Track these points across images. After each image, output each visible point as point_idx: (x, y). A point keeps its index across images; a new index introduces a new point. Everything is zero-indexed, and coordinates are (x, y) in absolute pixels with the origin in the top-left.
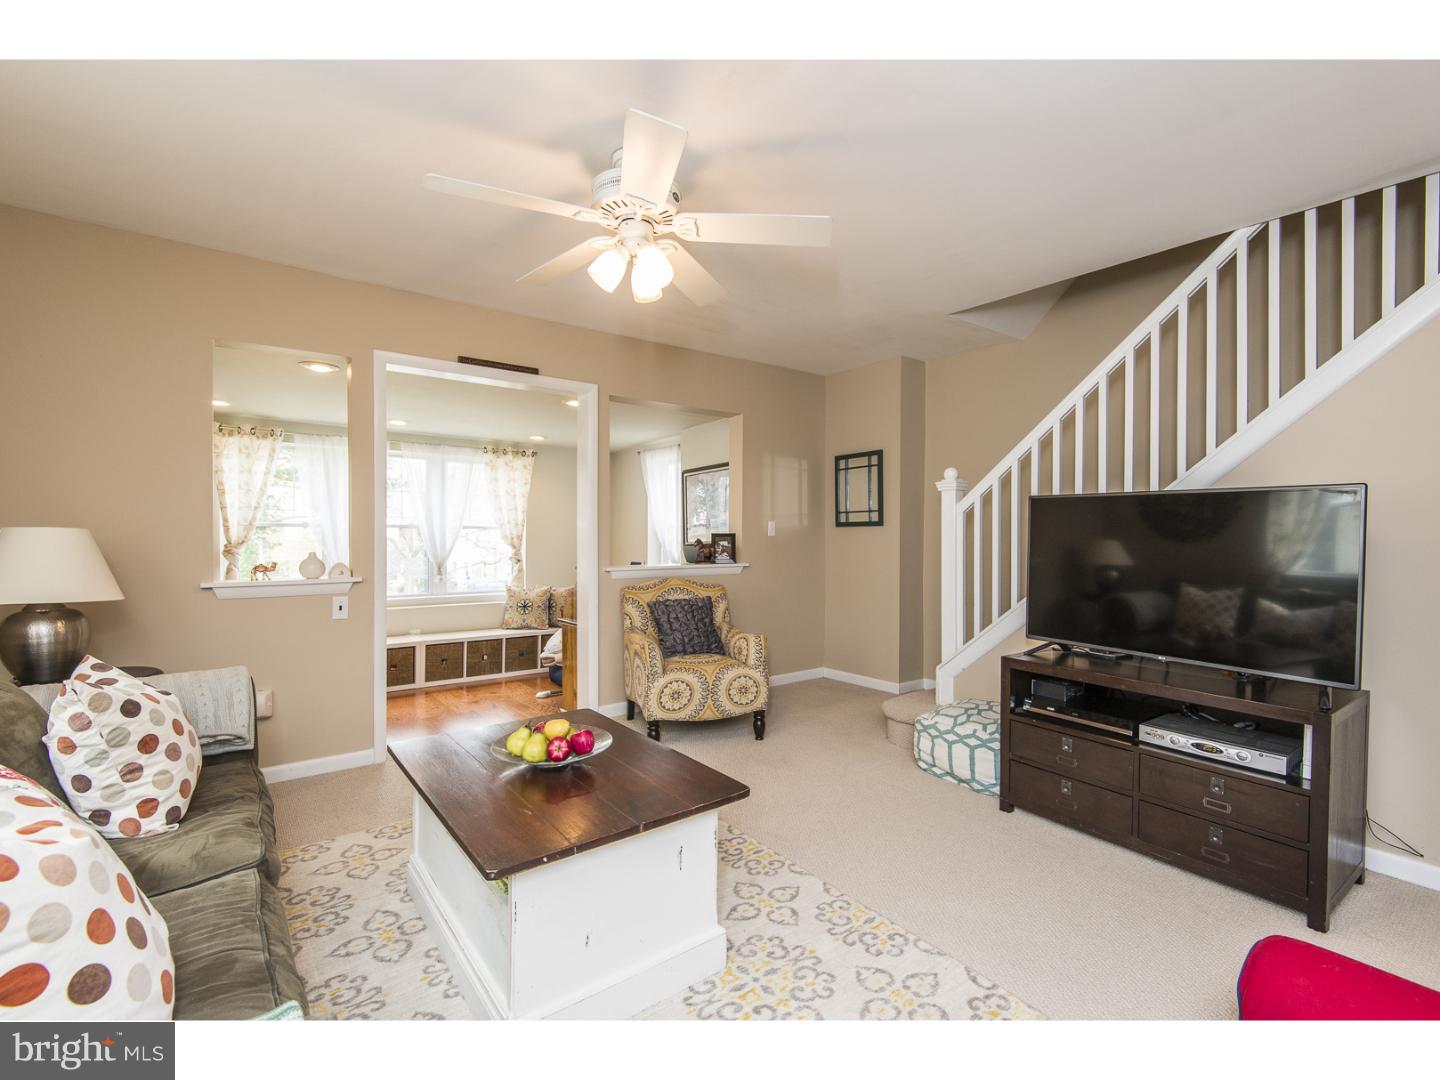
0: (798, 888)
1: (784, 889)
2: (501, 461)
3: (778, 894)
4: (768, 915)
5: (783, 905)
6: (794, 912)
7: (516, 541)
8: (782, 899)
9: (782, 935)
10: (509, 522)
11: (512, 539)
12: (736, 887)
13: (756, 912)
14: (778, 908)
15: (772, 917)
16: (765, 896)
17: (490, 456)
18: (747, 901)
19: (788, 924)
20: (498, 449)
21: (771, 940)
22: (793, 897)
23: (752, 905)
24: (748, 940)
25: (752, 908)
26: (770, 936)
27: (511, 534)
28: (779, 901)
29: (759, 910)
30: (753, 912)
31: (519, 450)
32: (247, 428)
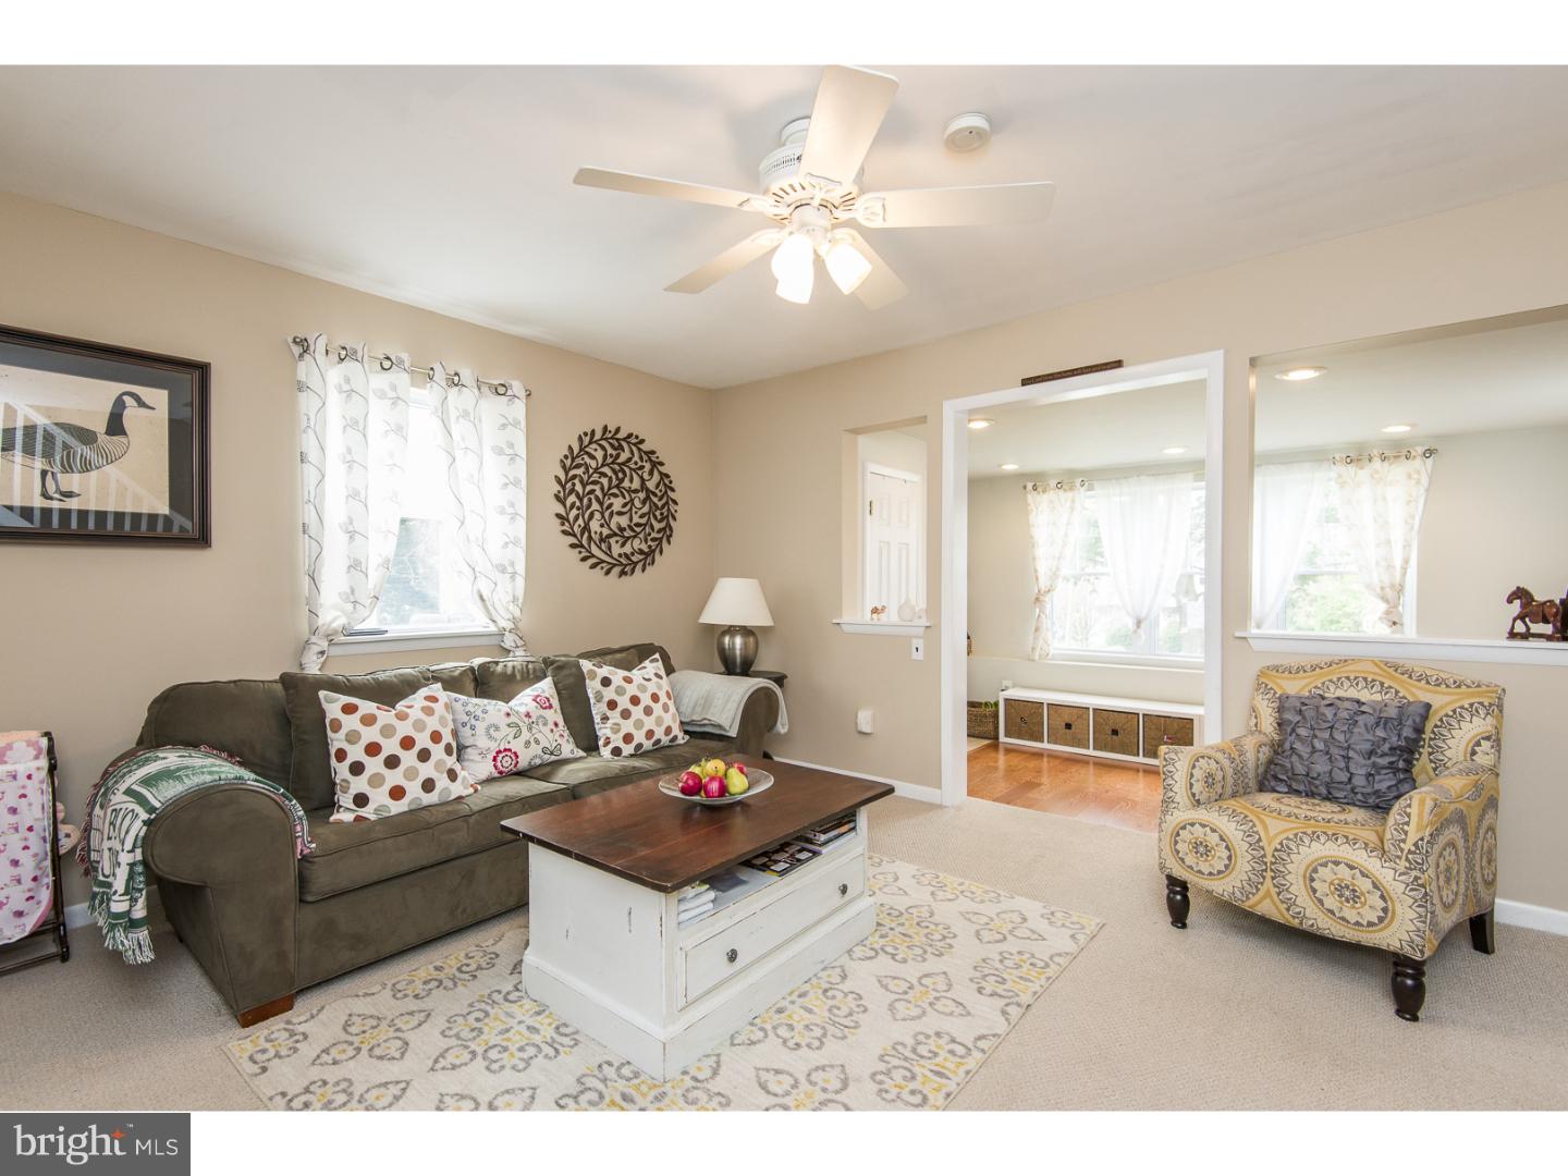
2: (1363, 474)
7: (1390, 594)
10: (1377, 563)
11: (1382, 588)
17: (1342, 469)
18: (804, 1081)
20: (1356, 456)
27: (1381, 581)
31: (1397, 451)
32: (1053, 483)
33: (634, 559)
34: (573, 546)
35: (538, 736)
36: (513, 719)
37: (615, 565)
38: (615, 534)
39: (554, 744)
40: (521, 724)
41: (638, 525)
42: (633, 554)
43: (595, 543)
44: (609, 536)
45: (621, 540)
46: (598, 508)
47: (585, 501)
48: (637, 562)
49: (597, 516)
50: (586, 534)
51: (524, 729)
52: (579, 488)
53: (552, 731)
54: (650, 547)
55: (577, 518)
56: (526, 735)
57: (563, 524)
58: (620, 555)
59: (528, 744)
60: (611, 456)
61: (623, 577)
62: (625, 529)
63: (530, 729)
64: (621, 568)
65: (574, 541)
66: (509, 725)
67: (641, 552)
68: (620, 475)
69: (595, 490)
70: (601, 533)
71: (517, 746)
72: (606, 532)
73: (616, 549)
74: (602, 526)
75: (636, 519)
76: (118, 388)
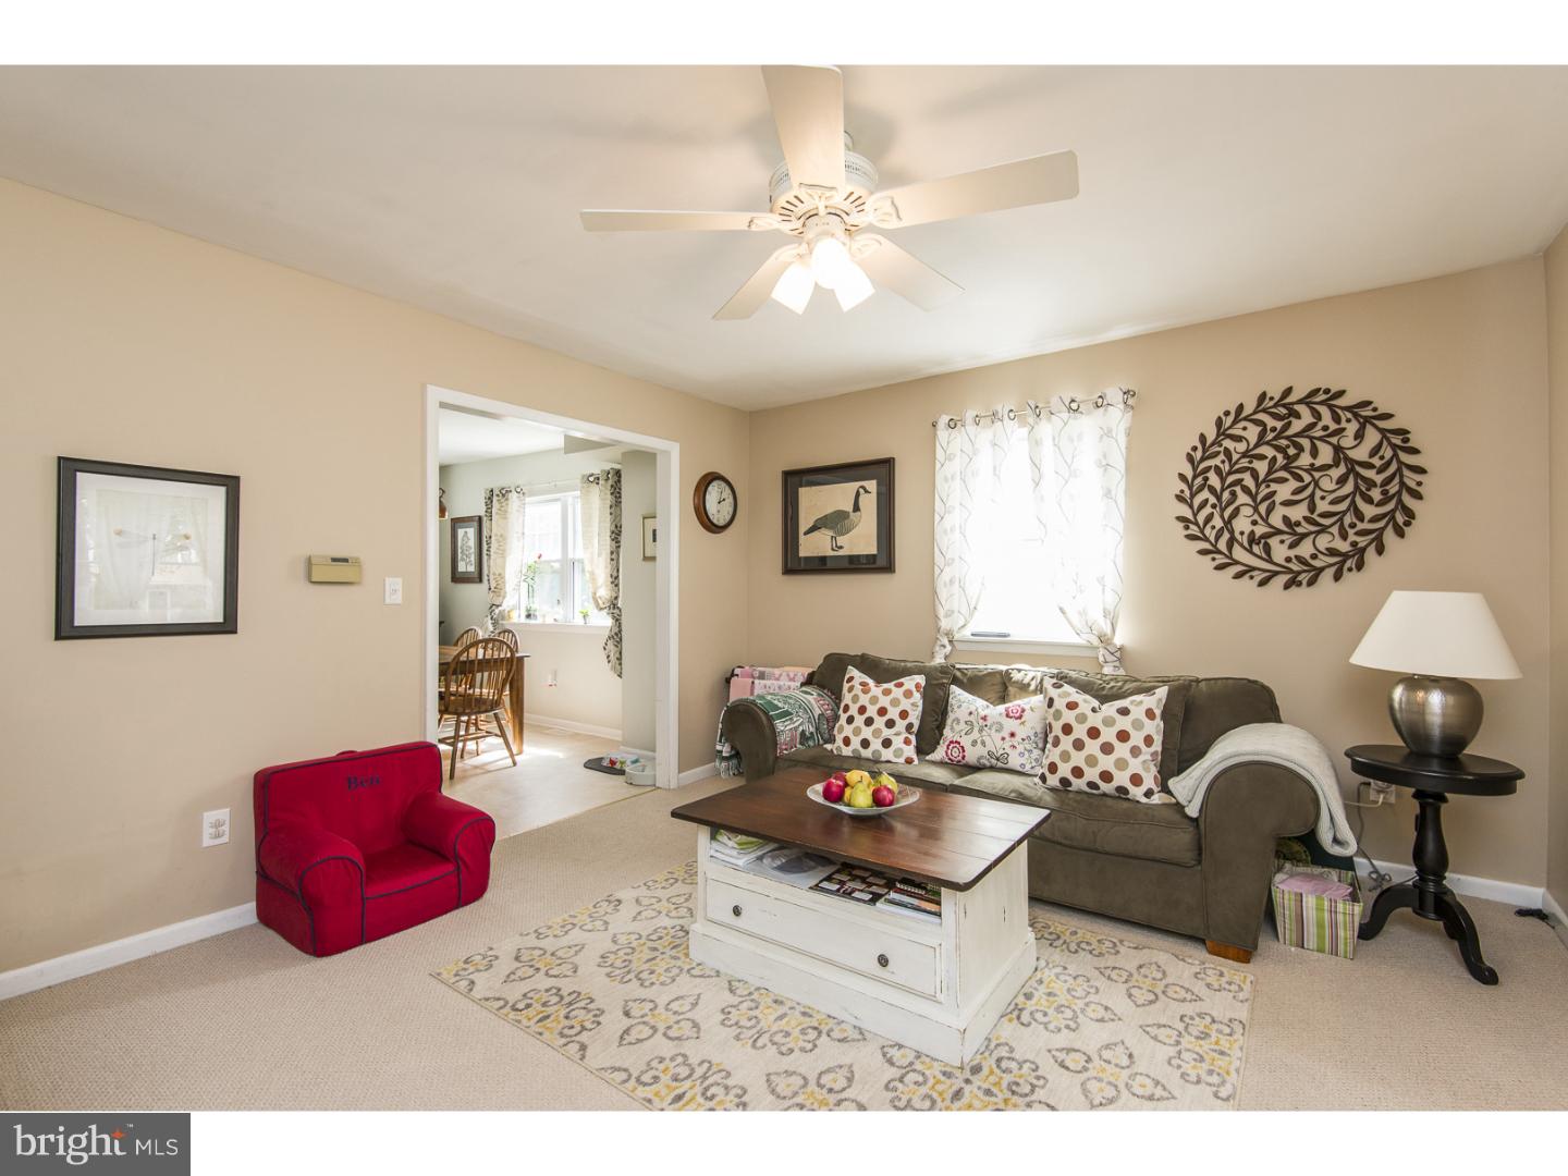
0: (620, 1045)
1: (639, 1041)
3: (647, 1031)
4: (656, 1007)
5: (640, 1020)
6: (627, 1014)
8: (641, 1027)
9: (642, 989)
12: (698, 1032)
13: (669, 1007)
14: (646, 1015)
15: (651, 1005)
16: (661, 1028)
18: (681, 1017)
19: (635, 1001)
21: (652, 984)
22: (627, 1031)
23: (675, 1013)
24: (674, 980)
25: (675, 1010)
26: (654, 987)
28: (644, 1023)
29: (667, 1010)
30: (674, 1006)
33: (1317, 563)
34: (1203, 552)
35: (987, 739)
36: (972, 718)
37: (1276, 573)
38: (1279, 532)
39: (1001, 752)
40: (975, 724)
41: (1324, 515)
42: (1314, 557)
43: (1242, 545)
44: (1266, 536)
45: (1289, 539)
46: (1248, 500)
47: (1226, 495)
48: (1322, 569)
49: (1246, 511)
50: (1226, 535)
51: (976, 729)
52: (1214, 480)
53: (1003, 739)
54: (1354, 544)
55: (1209, 518)
56: (975, 735)
57: (1187, 528)
58: (1288, 560)
59: (974, 743)
60: (1273, 429)
61: (1294, 589)
62: (1298, 524)
63: (981, 731)
64: (1288, 576)
65: (1206, 546)
66: (966, 722)
67: (1332, 552)
68: (1292, 451)
69: (1242, 480)
70: (1252, 532)
71: (966, 741)
72: (1260, 530)
73: (1280, 552)
74: (1254, 523)
75: (1322, 506)
76: (855, 485)
